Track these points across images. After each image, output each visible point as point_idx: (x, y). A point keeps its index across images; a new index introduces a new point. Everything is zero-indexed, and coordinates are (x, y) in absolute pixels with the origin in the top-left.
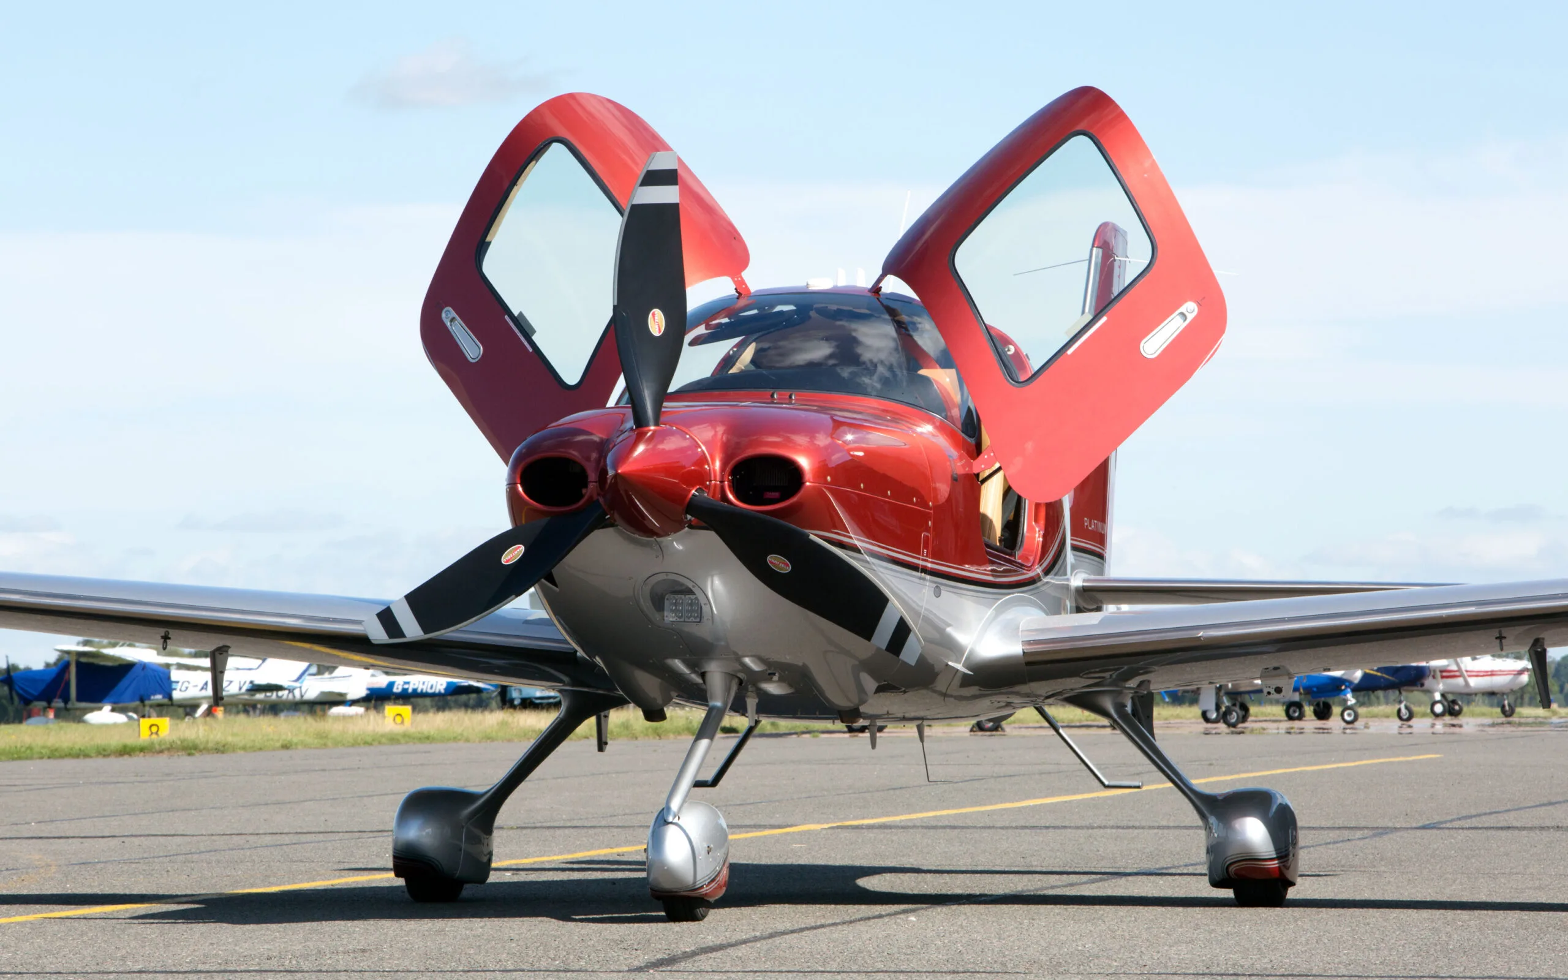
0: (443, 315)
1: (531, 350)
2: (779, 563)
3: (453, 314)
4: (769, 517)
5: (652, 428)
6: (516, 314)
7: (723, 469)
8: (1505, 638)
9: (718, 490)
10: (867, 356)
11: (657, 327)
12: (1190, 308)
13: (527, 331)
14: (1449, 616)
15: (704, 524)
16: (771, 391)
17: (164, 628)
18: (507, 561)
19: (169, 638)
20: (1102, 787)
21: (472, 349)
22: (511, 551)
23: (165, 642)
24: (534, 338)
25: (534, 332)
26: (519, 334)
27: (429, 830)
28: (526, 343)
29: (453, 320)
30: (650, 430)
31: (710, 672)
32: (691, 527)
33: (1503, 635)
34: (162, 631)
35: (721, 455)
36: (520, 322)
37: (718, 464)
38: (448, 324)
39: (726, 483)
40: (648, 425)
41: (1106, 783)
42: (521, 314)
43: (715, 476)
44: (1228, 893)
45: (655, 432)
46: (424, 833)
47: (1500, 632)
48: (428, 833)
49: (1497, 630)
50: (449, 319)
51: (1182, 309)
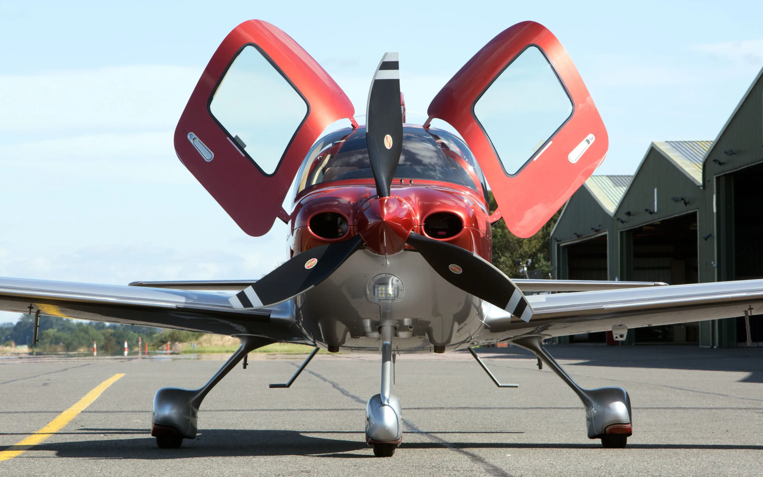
0: (189, 137)
1: (244, 156)
2: (455, 269)
3: (194, 136)
4: (450, 244)
5: (387, 197)
6: (234, 136)
7: (421, 218)
8: (753, 309)
9: (419, 230)
10: (426, 161)
11: (388, 144)
12: (591, 137)
13: (241, 146)
14: (732, 298)
15: (414, 248)
16: (400, 179)
17: (30, 302)
18: (308, 267)
19: (33, 308)
20: (497, 387)
21: (207, 155)
22: (309, 262)
23: (30, 310)
24: (246, 149)
25: (245, 146)
26: (236, 147)
27: (174, 411)
28: (240, 152)
29: (194, 139)
30: (386, 199)
31: (385, 326)
32: (405, 250)
33: (752, 307)
34: (28, 304)
35: (420, 212)
36: (236, 141)
37: (418, 218)
38: (192, 141)
39: (423, 226)
40: (385, 196)
41: (500, 385)
42: (237, 136)
43: (417, 223)
44: (598, 441)
45: (388, 199)
46: (172, 412)
47: (750, 306)
48: (174, 412)
49: (748, 305)
50: (193, 139)
51: (588, 138)
